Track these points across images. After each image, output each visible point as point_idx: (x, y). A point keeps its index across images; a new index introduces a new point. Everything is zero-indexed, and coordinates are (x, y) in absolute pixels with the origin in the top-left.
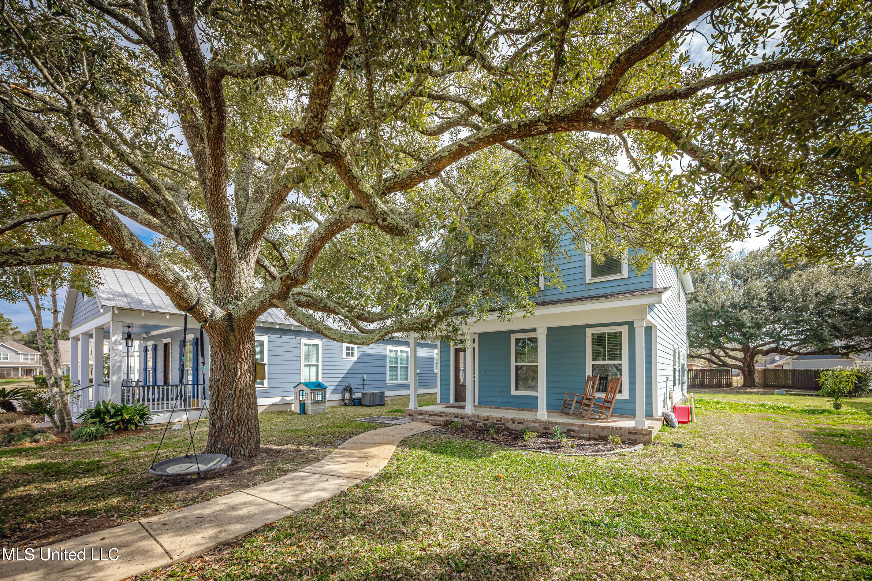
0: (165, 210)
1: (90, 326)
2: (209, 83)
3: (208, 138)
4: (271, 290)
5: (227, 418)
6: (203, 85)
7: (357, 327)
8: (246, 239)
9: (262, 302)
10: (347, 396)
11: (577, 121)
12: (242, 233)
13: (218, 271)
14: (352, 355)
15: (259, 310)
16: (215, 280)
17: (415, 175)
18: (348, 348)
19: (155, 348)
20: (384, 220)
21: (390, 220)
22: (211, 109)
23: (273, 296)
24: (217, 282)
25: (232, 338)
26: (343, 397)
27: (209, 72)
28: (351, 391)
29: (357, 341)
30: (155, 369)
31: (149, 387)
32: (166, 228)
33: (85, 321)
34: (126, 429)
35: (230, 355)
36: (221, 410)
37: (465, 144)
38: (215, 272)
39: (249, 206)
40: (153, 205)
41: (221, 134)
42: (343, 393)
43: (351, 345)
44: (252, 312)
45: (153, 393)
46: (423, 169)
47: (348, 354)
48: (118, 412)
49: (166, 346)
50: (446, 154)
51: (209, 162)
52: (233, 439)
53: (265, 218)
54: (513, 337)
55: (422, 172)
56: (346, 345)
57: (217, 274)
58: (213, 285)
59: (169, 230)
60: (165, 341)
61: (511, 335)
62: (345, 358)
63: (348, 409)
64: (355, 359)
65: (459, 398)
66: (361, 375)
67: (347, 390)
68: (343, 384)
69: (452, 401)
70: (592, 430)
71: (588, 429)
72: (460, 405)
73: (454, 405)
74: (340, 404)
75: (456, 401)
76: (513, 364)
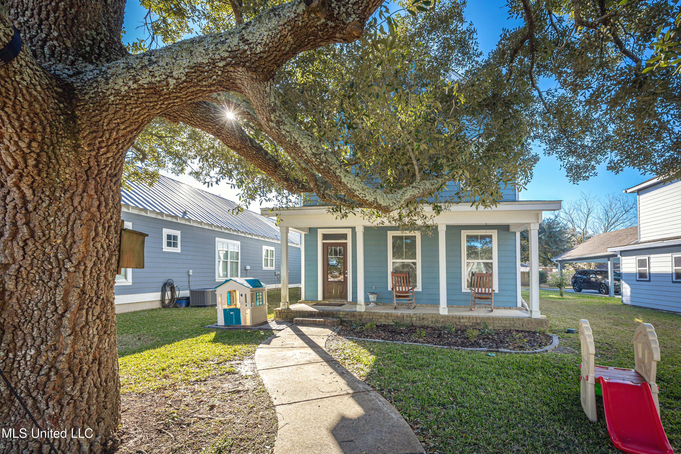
10: (168, 295)
14: (175, 245)
18: (169, 237)
26: (163, 296)
28: (173, 289)
42: (163, 291)
47: (169, 244)
54: (390, 234)
56: (166, 233)
61: (389, 232)
62: (166, 249)
63: (166, 312)
64: (178, 250)
65: (327, 295)
66: (186, 270)
67: (168, 288)
68: (163, 280)
69: (320, 298)
70: (497, 322)
71: (492, 321)
72: (330, 302)
73: (323, 302)
74: (158, 305)
75: (324, 298)
76: (390, 261)
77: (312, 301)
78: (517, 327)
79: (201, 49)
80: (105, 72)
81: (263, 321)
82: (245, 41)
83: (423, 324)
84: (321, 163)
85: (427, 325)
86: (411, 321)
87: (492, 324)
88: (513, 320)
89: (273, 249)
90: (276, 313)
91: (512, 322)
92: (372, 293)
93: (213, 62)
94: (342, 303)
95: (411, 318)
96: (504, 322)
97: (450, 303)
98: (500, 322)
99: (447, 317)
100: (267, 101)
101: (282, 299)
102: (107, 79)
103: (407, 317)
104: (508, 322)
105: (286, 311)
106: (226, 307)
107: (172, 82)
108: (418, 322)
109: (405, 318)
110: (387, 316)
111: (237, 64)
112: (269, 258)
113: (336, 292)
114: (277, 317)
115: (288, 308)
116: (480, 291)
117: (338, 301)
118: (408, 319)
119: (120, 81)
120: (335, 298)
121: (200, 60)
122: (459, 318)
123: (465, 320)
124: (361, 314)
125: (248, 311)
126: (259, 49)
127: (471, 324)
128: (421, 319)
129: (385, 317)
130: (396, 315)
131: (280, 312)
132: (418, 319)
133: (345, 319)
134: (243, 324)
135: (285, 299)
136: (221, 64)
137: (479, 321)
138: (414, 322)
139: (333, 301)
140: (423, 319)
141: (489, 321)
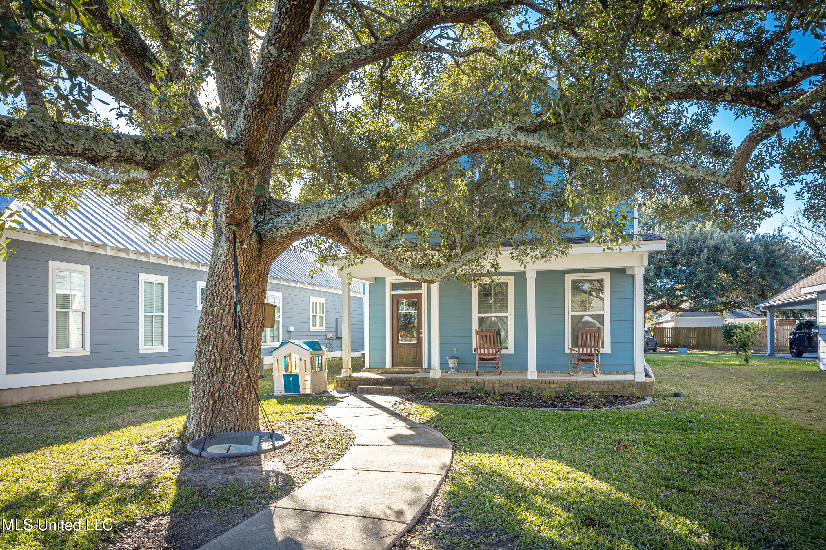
23: (342, 215)
54: (476, 281)
65: (397, 360)
69: (388, 365)
70: (593, 386)
72: (401, 370)
73: (392, 370)
75: (393, 365)
76: (476, 315)
77: (378, 369)
78: (617, 392)
79: (323, 211)
80: (276, 226)
81: (322, 390)
82: (346, 206)
83: (507, 391)
84: (385, 260)
85: (511, 391)
86: (493, 387)
87: (587, 390)
88: (612, 384)
89: (323, 300)
90: (337, 381)
91: (610, 387)
92: (453, 357)
93: (329, 218)
94: (415, 370)
95: (494, 384)
96: (602, 386)
97: (550, 368)
98: (597, 386)
99: (536, 381)
100: (355, 231)
101: (343, 365)
102: (277, 229)
103: (488, 383)
104: (606, 386)
105: (348, 379)
106: (284, 372)
107: (308, 228)
108: (501, 388)
109: (486, 385)
110: (465, 382)
111: (341, 217)
112: (318, 315)
113: (408, 357)
114: (338, 386)
115: (350, 376)
116: (585, 352)
117: (411, 368)
119: (284, 230)
120: (406, 364)
121: (323, 217)
122: (549, 383)
123: (556, 385)
124: (435, 380)
125: (308, 378)
126: (353, 210)
128: (505, 385)
129: (463, 383)
130: (475, 381)
131: (342, 380)
132: (501, 385)
133: (416, 387)
134: (302, 392)
135: (347, 365)
136: (333, 218)
139: (404, 369)
140: (507, 385)
141: (584, 386)
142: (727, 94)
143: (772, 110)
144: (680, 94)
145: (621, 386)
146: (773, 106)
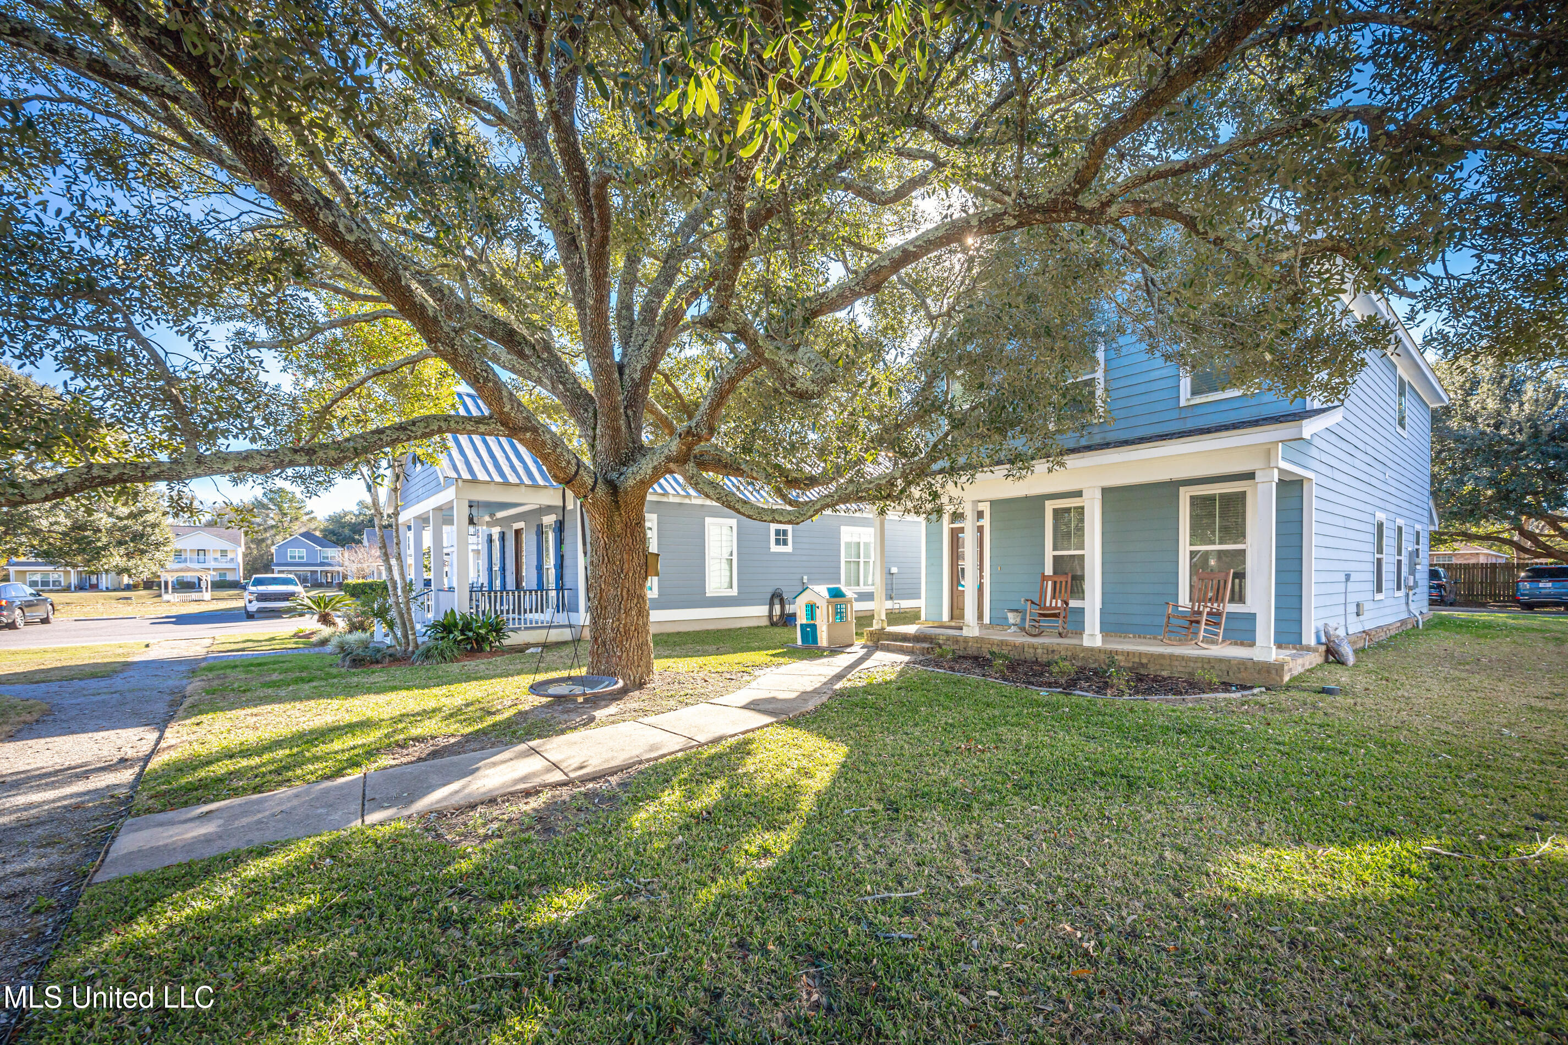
0: (534, 348)
1: (426, 506)
2: (592, 191)
3: (589, 256)
4: (666, 451)
5: (613, 630)
6: (586, 192)
7: (784, 497)
8: (633, 380)
9: (655, 468)
10: (777, 609)
11: (1055, 212)
12: (627, 371)
13: (599, 426)
14: (785, 543)
15: (651, 478)
16: (594, 438)
17: (848, 293)
18: (778, 532)
19: (503, 536)
20: (793, 385)
21: (798, 385)
22: (593, 219)
23: (669, 459)
24: (598, 442)
25: (617, 519)
26: (771, 611)
27: (593, 179)
28: (782, 603)
29: (781, 519)
30: (503, 569)
31: (496, 592)
32: (532, 371)
33: (419, 500)
34: (481, 650)
35: (615, 541)
36: (605, 619)
37: (911, 248)
38: (594, 429)
39: (635, 332)
40: (520, 344)
41: (604, 247)
42: (771, 605)
43: (782, 527)
44: (642, 482)
45: (502, 604)
46: (858, 284)
47: (778, 542)
48: (467, 627)
49: (518, 533)
50: (887, 263)
51: (590, 285)
52: (620, 658)
53: (656, 348)
54: (1050, 506)
55: (857, 289)
56: (774, 527)
57: (598, 431)
58: (593, 446)
59: (536, 374)
60: (517, 526)
61: (1047, 503)
62: (774, 548)
63: (777, 630)
64: (788, 549)
65: (956, 612)
66: (799, 576)
67: (777, 601)
68: (770, 590)
69: (945, 618)
70: (1177, 663)
71: (1168, 662)
72: (956, 624)
74: (765, 622)
75: (952, 618)
76: (1049, 553)
81: (847, 644)
88: (1209, 662)
90: (867, 634)
91: (1204, 666)
92: (1014, 610)
95: (1036, 649)
96: (1192, 664)
97: (1107, 628)
98: (1185, 664)
99: (1098, 650)
101: (876, 615)
104: (1200, 665)
106: (804, 622)
114: (868, 640)
115: (885, 629)
118: (1031, 650)
127: (1130, 665)
132: (1047, 652)
133: (945, 647)
134: (819, 644)
135: (879, 615)
137: (1144, 661)
138: (1039, 656)
140: (1053, 651)
141: (1162, 661)
142: (1006, 217)
143: (1091, 220)
144: (941, 238)
145: (1224, 667)
146: (1092, 212)
